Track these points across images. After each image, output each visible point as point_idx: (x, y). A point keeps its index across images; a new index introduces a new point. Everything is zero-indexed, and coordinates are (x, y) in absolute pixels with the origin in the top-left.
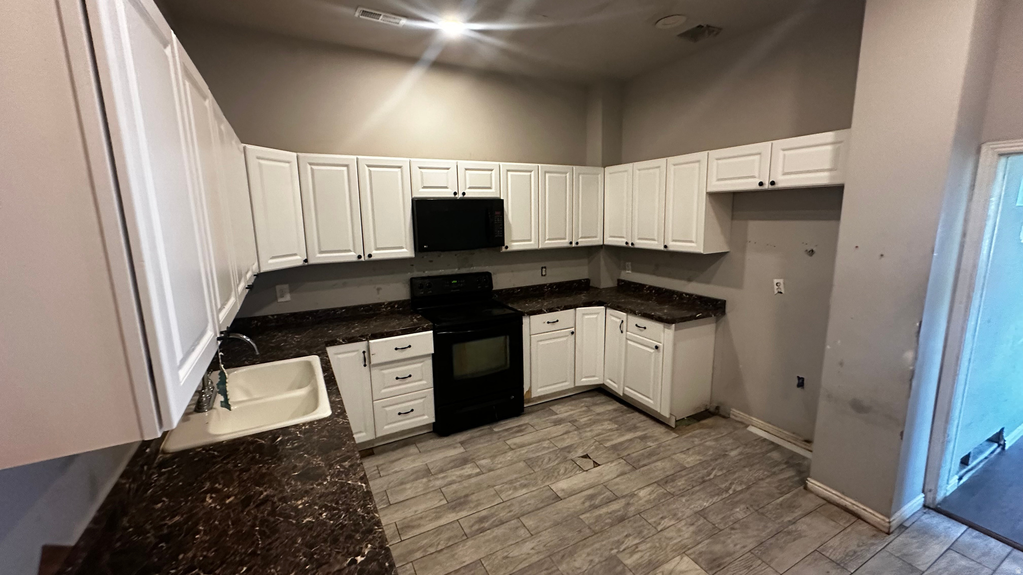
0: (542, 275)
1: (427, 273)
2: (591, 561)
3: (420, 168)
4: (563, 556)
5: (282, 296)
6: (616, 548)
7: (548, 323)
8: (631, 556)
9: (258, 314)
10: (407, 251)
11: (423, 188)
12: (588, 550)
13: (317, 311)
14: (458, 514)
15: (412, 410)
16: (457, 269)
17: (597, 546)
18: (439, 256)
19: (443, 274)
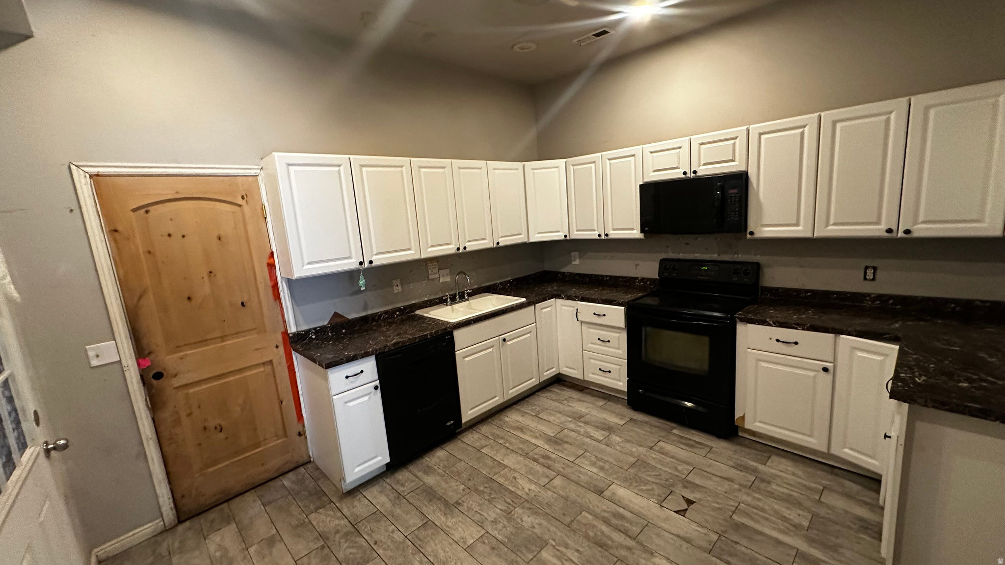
0: (865, 279)
1: (681, 256)
2: (533, 527)
3: (651, 153)
4: (530, 508)
5: (575, 260)
6: (556, 543)
7: (778, 340)
8: (553, 556)
9: (563, 270)
10: (636, 233)
11: (653, 172)
12: (545, 523)
13: (592, 275)
14: (545, 445)
15: (610, 372)
16: (716, 255)
17: (552, 529)
18: (696, 239)
19: (698, 258)
